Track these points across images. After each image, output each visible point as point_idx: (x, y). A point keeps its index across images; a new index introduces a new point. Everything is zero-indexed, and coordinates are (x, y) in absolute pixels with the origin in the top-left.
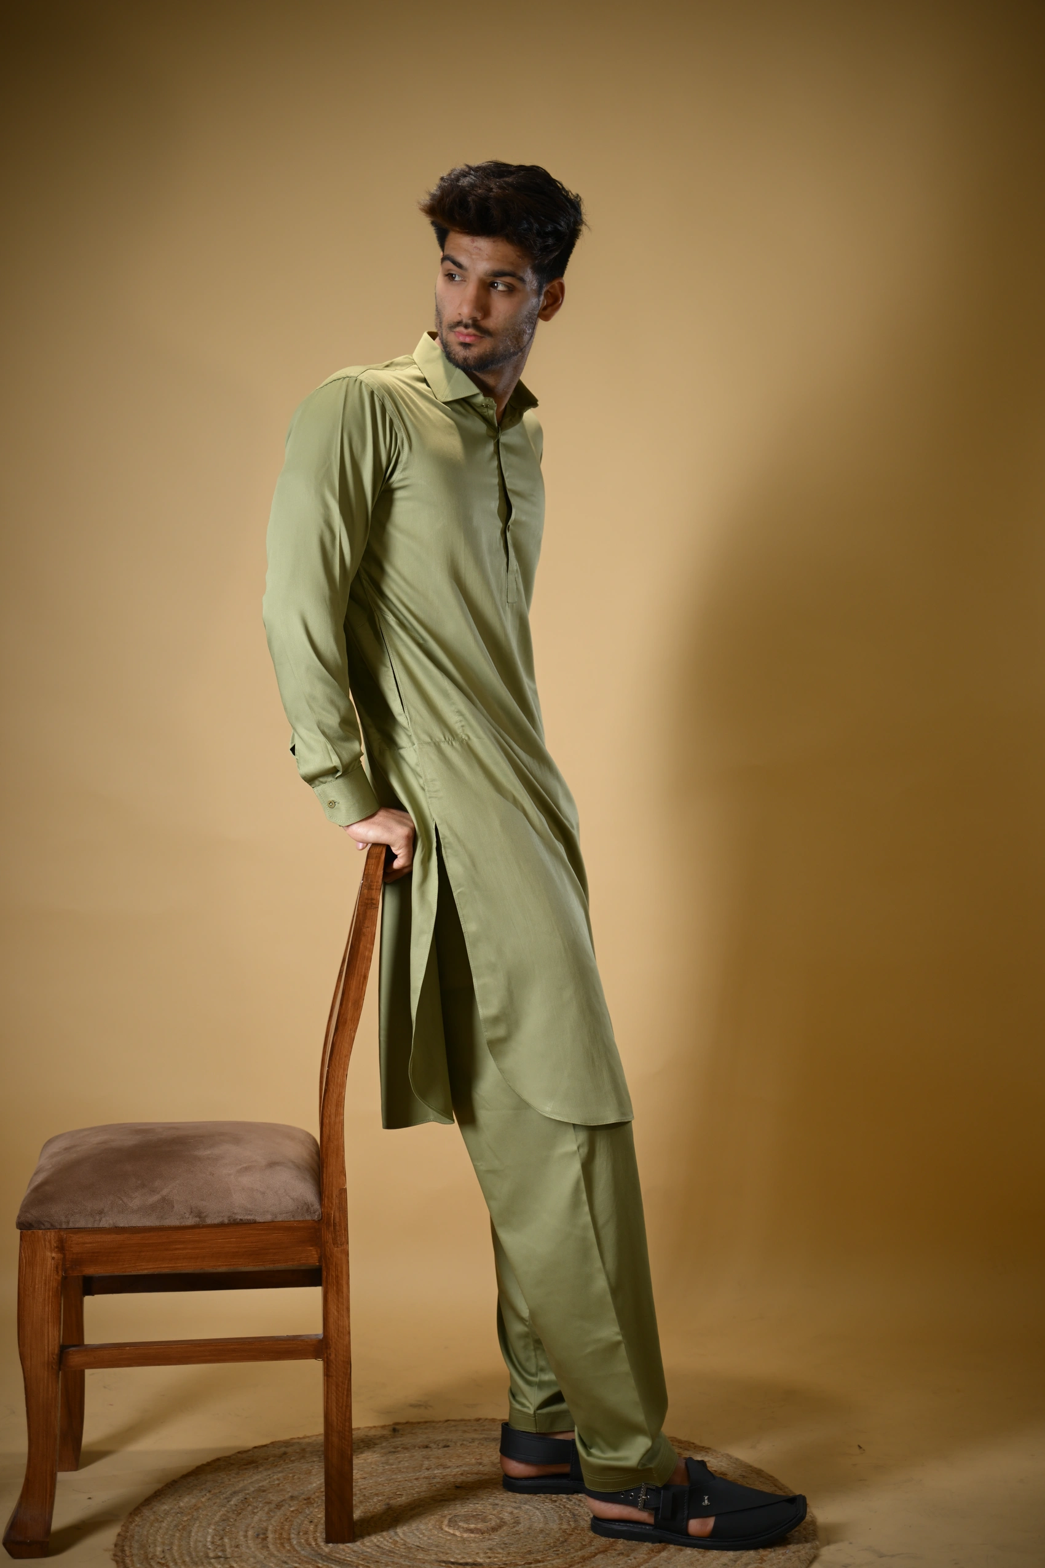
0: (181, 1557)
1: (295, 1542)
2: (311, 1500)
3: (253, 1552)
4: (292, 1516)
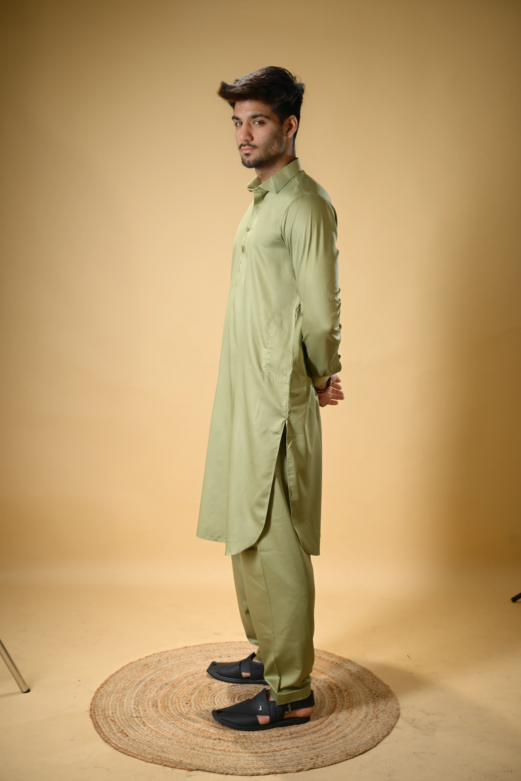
0: (121, 716)
2: (175, 686)
3: (153, 714)
4: (168, 694)
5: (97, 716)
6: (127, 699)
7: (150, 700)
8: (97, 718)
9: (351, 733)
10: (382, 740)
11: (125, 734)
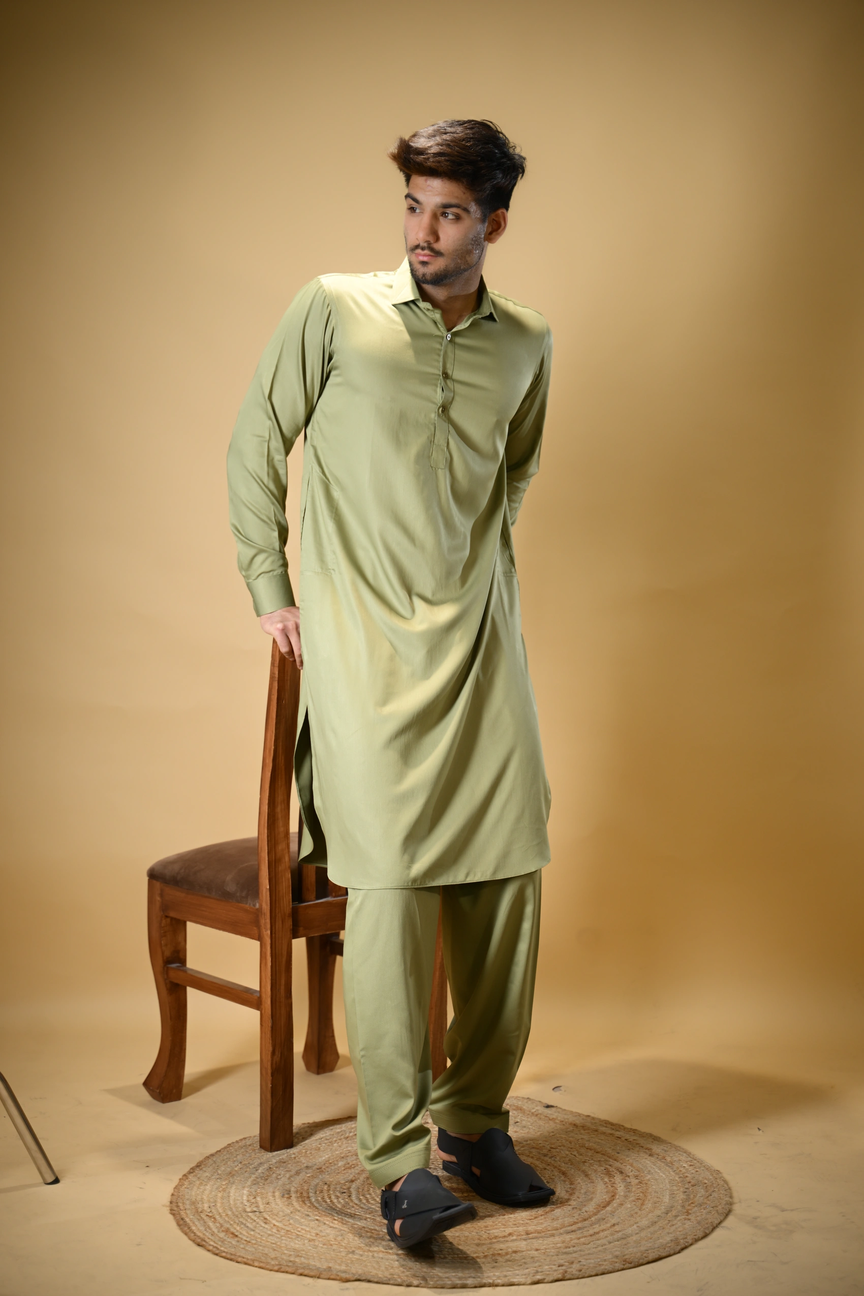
0: (225, 1211)
1: (313, 1200)
2: (323, 1169)
3: (281, 1208)
4: (309, 1180)
5: (182, 1211)
6: (235, 1188)
8: (182, 1213)
9: (636, 1234)
10: (691, 1245)
11: (233, 1233)
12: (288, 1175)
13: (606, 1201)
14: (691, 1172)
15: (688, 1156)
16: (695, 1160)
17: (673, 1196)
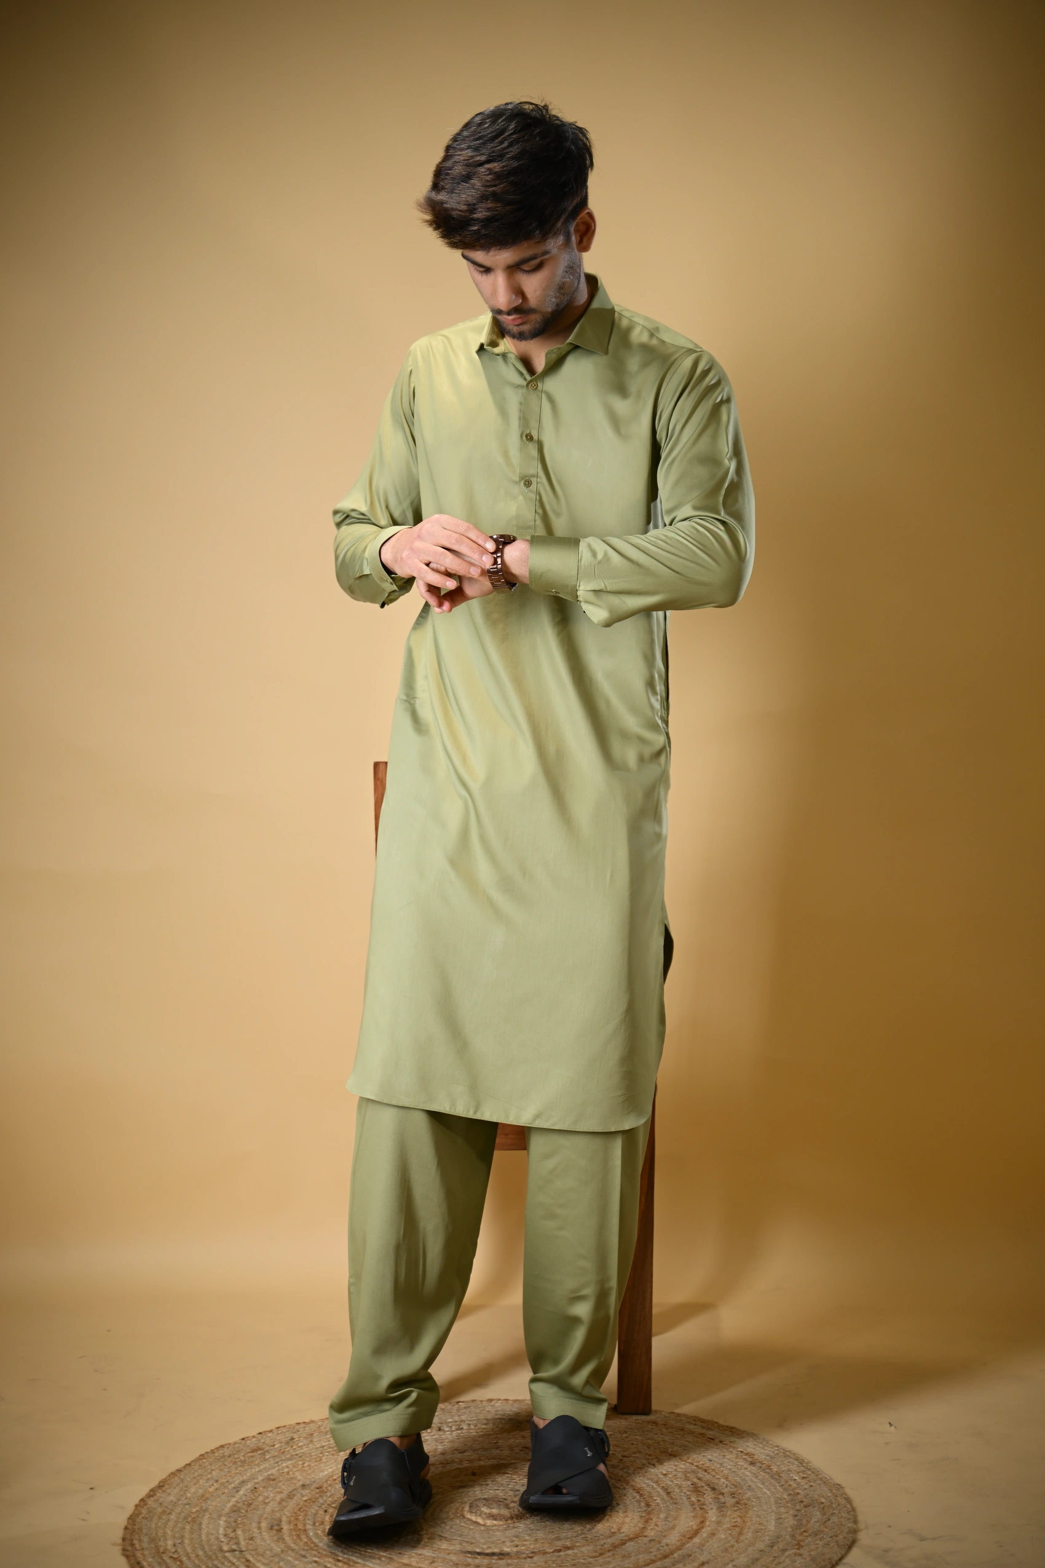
0: (194, 1550)
1: (311, 1534)
2: (324, 1488)
3: (269, 1545)
4: (305, 1506)
5: (138, 1550)
6: (209, 1518)
7: (263, 1518)
8: (138, 1554)
12: (278, 1498)
13: (693, 1529)
14: (804, 1487)
15: (800, 1465)
16: (809, 1470)
17: (781, 1520)
